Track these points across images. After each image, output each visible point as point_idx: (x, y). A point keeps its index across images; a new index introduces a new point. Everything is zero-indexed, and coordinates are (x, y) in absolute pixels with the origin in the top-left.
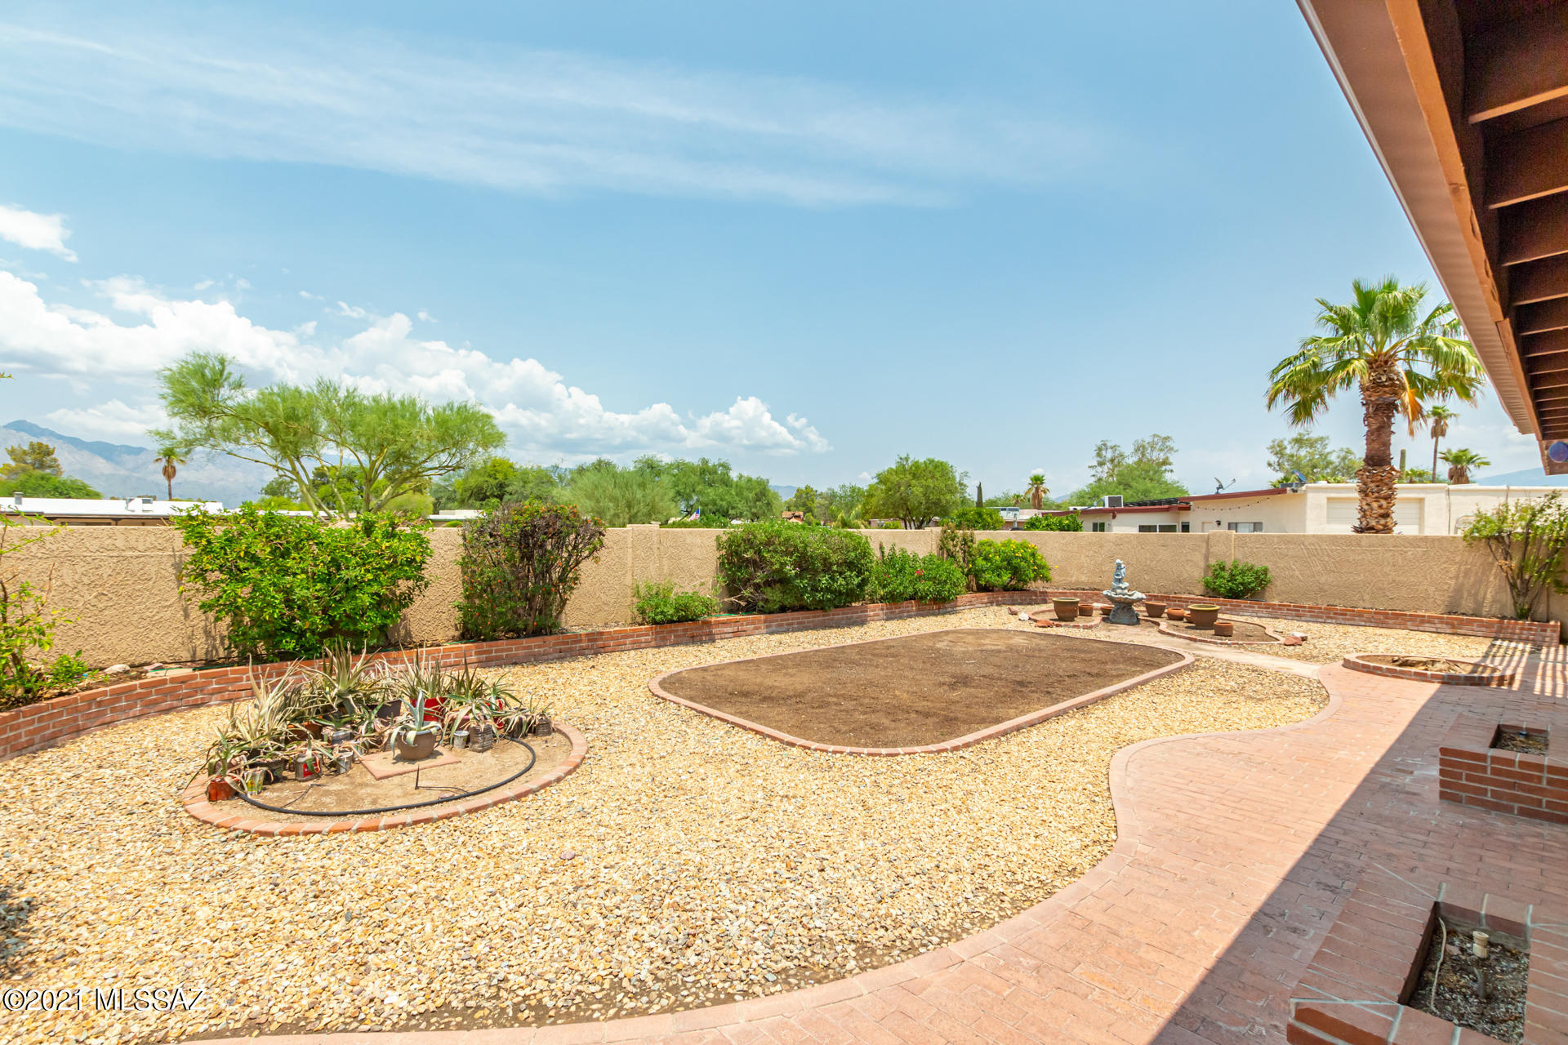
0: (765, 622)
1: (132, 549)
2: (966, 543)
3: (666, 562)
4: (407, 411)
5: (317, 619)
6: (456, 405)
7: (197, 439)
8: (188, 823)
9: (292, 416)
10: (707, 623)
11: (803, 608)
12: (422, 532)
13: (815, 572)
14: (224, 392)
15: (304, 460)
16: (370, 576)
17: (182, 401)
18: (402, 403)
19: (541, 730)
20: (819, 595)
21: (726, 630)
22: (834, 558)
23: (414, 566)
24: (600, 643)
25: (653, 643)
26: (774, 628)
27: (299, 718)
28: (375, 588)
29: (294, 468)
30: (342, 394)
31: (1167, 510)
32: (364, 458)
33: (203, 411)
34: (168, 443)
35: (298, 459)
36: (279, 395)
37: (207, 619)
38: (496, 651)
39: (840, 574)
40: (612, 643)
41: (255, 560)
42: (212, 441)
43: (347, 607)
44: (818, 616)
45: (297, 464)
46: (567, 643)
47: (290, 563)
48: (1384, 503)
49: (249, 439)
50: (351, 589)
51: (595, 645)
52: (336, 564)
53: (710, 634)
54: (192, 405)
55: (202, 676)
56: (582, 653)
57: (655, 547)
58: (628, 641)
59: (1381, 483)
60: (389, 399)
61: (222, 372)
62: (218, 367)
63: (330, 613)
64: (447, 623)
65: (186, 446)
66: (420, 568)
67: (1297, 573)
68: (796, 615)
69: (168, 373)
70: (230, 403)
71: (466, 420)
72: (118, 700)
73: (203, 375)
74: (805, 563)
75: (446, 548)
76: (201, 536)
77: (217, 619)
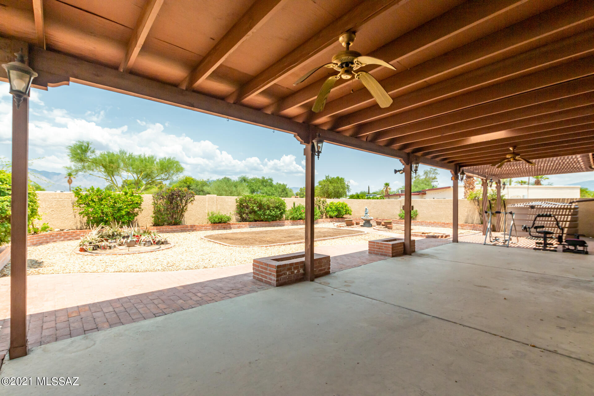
0: (249, 224)
1: (61, 198)
2: (323, 203)
3: (219, 206)
4: (151, 160)
5: (110, 217)
6: (167, 158)
7: (79, 169)
8: (74, 254)
9: (111, 162)
10: (229, 224)
11: (262, 221)
12: (141, 195)
13: (265, 210)
14: (89, 154)
15: (115, 177)
16: (125, 207)
17: (75, 157)
18: (149, 158)
19: (165, 243)
20: (266, 217)
21: (235, 226)
22: (271, 205)
23: (139, 204)
24: (194, 228)
25: (211, 229)
26: (252, 226)
27: (102, 237)
28: (126, 210)
29: (112, 179)
30: (127, 155)
31: (419, 194)
32: (135, 175)
33: (81, 160)
34: (70, 171)
35: (113, 176)
36: (107, 155)
37: (81, 218)
38: (162, 229)
39: (273, 210)
40: (198, 228)
41: (93, 201)
42: (84, 170)
43: (118, 214)
44: (267, 223)
45: (113, 178)
46: (184, 228)
47: (103, 202)
48: (471, 190)
49: (97, 169)
50: (120, 210)
51: (193, 228)
52: (115, 203)
53: (230, 227)
54: (78, 158)
55: (79, 231)
56: (189, 231)
57: (215, 202)
58: (203, 228)
59: (470, 184)
60: (144, 156)
61: (88, 147)
62: (86, 145)
63: (114, 216)
64: (149, 222)
65: (76, 172)
66: (140, 205)
67: (425, 212)
68: (259, 223)
69: (70, 148)
70: (90, 157)
71: (170, 163)
72: (57, 236)
73: (82, 148)
74: (261, 206)
75: (149, 200)
76: (79, 194)
77: (83, 217)
